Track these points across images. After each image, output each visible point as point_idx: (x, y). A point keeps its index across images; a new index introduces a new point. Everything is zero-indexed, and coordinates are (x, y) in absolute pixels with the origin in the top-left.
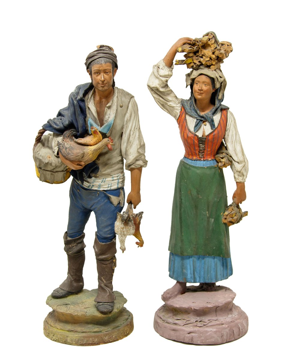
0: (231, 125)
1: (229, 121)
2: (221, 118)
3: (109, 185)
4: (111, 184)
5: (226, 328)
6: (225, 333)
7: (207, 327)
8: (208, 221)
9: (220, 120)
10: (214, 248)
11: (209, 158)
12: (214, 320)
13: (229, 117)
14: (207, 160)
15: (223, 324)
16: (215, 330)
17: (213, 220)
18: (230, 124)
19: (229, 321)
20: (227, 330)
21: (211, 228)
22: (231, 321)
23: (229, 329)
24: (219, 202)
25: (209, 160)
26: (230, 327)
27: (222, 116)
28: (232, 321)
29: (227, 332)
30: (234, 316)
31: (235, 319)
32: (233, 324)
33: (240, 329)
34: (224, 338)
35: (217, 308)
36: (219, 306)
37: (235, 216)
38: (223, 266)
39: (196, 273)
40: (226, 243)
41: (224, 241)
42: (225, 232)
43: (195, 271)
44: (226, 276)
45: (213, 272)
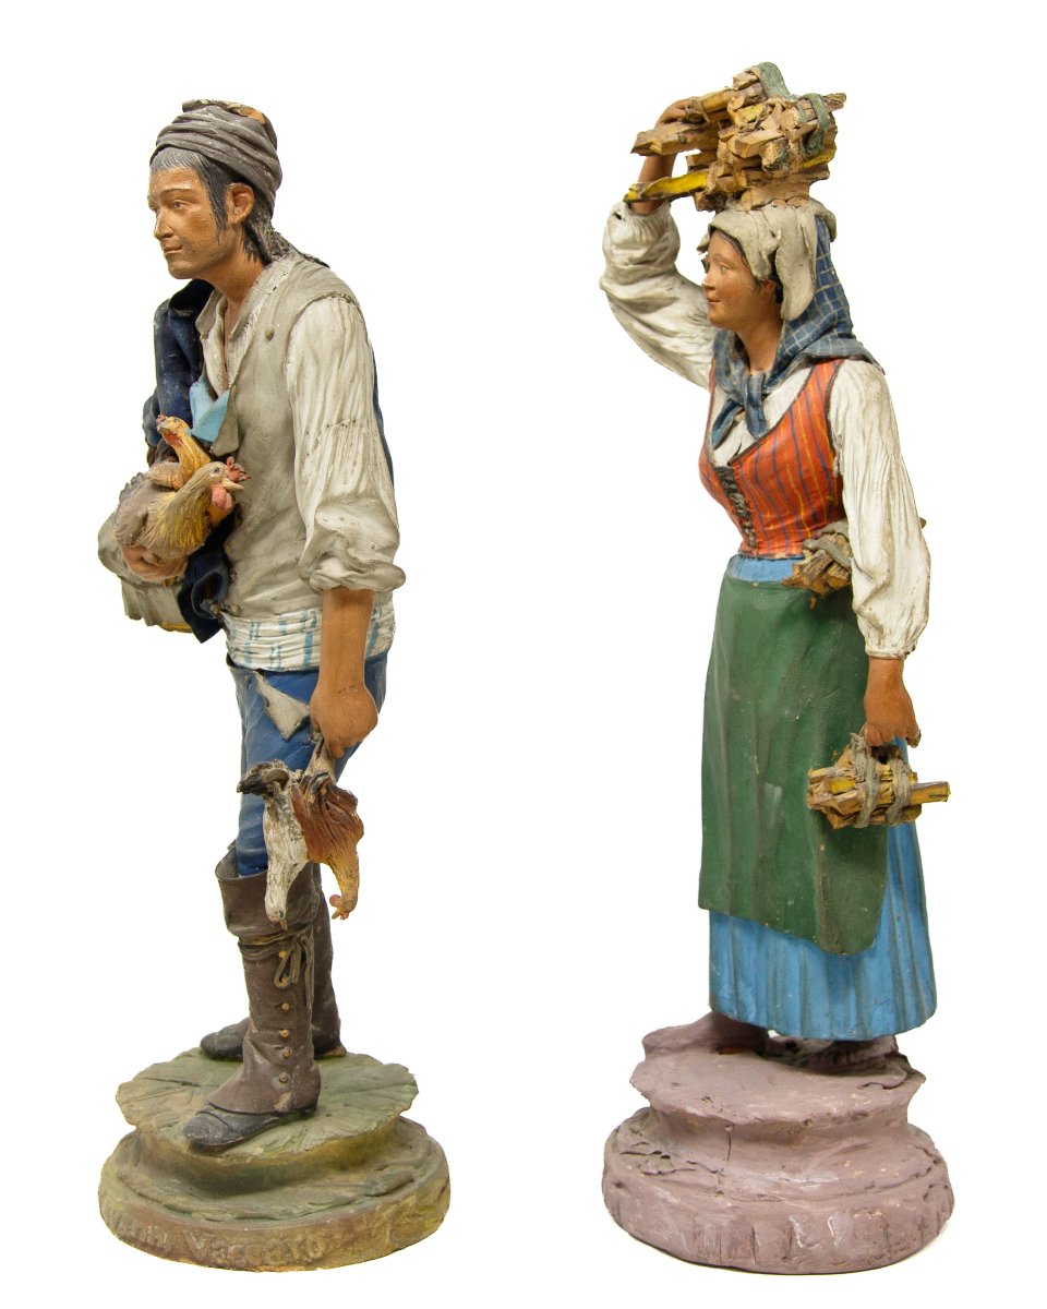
0: (844, 421)
1: (839, 405)
2: (799, 395)
3: (273, 649)
4: (280, 647)
5: (722, 1212)
6: (709, 1226)
7: (664, 1181)
8: (761, 793)
9: (794, 402)
10: (790, 903)
11: (779, 548)
12: (708, 1169)
13: (839, 391)
14: (767, 555)
15: (720, 1192)
16: (674, 1201)
17: (778, 791)
18: (841, 419)
19: (752, 1192)
20: (724, 1220)
21: (772, 822)
22: (762, 1196)
23: (733, 1217)
24: (799, 724)
25: (777, 557)
26: (740, 1212)
27: (810, 387)
28: (763, 1192)
29: (720, 1227)
30: (798, 1181)
31: (790, 1193)
32: (764, 1206)
33: (798, 1237)
34: (707, 1244)
35: (729, 1129)
36: (734, 1121)
37: (854, 789)
38: (830, 983)
39: (741, 985)
40: (823, 891)
41: (817, 883)
42: (823, 848)
43: (739, 977)
44: (846, 1025)
45: (794, 997)
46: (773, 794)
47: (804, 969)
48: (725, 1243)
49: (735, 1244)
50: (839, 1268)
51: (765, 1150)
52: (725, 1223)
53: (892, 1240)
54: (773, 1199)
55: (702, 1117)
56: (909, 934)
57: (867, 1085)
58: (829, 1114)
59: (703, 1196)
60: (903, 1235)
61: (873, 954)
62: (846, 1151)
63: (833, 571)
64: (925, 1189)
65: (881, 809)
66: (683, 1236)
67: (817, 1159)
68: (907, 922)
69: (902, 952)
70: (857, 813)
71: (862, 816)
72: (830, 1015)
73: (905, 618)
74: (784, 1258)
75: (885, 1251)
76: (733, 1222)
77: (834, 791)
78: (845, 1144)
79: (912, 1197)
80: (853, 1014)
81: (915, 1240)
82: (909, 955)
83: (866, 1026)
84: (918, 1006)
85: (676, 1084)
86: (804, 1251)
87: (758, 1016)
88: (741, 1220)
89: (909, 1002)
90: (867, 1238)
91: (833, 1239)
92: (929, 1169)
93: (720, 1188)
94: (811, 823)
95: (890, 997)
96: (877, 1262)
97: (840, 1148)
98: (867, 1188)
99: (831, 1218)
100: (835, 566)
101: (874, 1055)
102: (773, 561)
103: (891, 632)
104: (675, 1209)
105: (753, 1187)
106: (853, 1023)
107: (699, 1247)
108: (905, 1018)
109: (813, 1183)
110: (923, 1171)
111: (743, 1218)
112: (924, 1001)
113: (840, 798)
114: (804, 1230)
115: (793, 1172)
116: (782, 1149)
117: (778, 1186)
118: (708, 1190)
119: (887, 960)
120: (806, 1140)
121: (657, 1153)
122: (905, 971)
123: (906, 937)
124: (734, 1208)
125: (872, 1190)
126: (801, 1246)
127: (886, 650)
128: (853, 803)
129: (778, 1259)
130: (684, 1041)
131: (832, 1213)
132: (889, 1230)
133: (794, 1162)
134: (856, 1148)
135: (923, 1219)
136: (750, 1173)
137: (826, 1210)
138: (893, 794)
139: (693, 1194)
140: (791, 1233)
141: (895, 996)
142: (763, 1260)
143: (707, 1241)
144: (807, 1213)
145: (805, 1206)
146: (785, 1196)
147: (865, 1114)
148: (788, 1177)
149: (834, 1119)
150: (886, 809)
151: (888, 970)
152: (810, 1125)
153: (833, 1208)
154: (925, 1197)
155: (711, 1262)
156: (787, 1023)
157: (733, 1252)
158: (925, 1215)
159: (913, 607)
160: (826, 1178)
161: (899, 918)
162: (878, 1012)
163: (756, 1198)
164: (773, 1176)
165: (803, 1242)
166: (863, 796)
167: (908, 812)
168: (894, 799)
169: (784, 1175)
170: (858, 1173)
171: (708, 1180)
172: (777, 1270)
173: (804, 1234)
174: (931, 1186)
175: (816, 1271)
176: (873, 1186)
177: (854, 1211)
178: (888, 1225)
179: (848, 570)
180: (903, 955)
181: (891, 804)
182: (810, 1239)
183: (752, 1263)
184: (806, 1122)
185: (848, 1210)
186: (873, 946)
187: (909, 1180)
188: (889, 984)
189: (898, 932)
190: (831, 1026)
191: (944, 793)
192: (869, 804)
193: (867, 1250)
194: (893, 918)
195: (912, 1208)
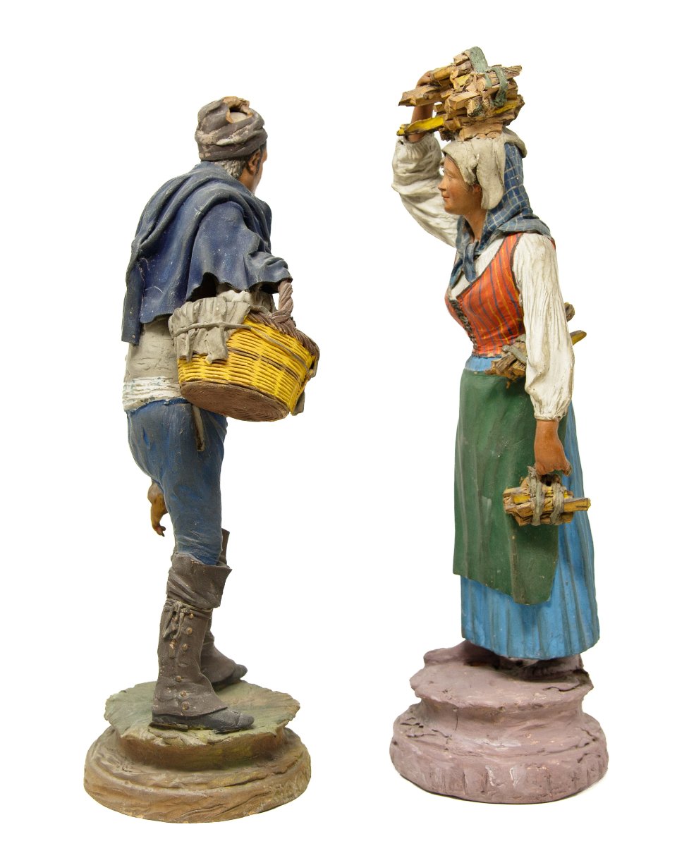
0: (521, 272)
1: (518, 262)
2: (495, 256)
5: (447, 761)
6: (438, 769)
7: (417, 741)
8: (480, 502)
9: (493, 260)
10: (498, 571)
11: (490, 350)
12: (443, 735)
13: (519, 254)
14: (483, 355)
15: (447, 749)
16: (420, 753)
17: (489, 502)
18: (519, 271)
19: (465, 750)
20: (447, 766)
21: (487, 521)
22: (471, 752)
23: (452, 764)
24: (500, 460)
25: (489, 356)
26: (456, 762)
27: (502, 251)
28: (471, 750)
29: (444, 770)
30: (494, 744)
31: (488, 751)
32: (471, 759)
33: (491, 779)
34: (437, 780)
35: (455, 711)
36: (458, 705)
37: (529, 501)
38: (524, 623)
39: (476, 622)
40: (514, 565)
41: (511, 559)
42: (513, 538)
43: (475, 617)
44: (534, 650)
45: (503, 630)
46: (487, 503)
47: (508, 613)
48: (447, 780)
49: (453, 781)
50: (517, 801)
51: (477, 725)
52: (447, 768)
53: (552, 785)
54: (477, 755)
55: (440, 703)
56: (575, 594)
57: (549, 688)
58: (516, 704)
59: (436, 751)
60: (560, 783)
61: (549, 605)
62: (529, 728)
63: (516, 366)
64: (580, 755)
65: (545, 515)
66: (423, 775)
67: (509, 731)
68: (573, 586)
69: (570, 605)
70: (532, 516)
71: (534, 518)
72: (524, 643)
73: (557, 395)
74: (483, 792)
75: (548, 792)
76: (452, 767)
77: (516, 502)
78: (529, 723)
79: (569, 759)
80: (537, 642)
81: (569, 787)
82: (574, 607)
83: (545, 650)
84: (581, 640)
85: (432, 682)
86: (494, 789)
87: (486, 643)
88: (457, 767)
89: (575, 637)
90: (535, 783)
91: (513, 782)
92: (587, 744)
93: (447, 746)
94: (507, 523)
95: (561, 633)
96: (544, 798)
97: (525, 726)
98: (539, 752)
99: (512, 769)
100: (517, 363)
101: (560, 670)
102: (487, 358)
103: (547, 404)
104: (419, 758)
105: (466, 746)
106: (538, 648)
107: (433, 782)
108: (571, 647)
109: (504, 747)
110: (582, 743)
111: (458, 765)
112: (586, 637)
113: (519, 507)
114: (495, 775)
115: (493, 739)
116: (488, 725)
117: (481, 747)
118: (440, 747)
119: (559, 610)
120: (502, 720)
121: (418, 724)
122: (572, 618)
123: (572, 595)
124: (452, 759)
125: (543, 753)
126: (493, 785)
127: (545, 415)
128: (528, 510)
129: (479, 792)
130: (447, 657)
131: (513, 766)
132: (551, 779)
133: (494, 733)
134: (536, 727)
135: (575, 774)
136: (466, 738)
137: (510, 763)
138: (553, 505)
139: (431, 750)
140: (487, 776)
141: (564, 633)
142: (469, 792)
143: (437, 779)
144: (497, 765)
145: (497, 760)
146: (485, 753)
147: (541, 706)
148: (489, 742)
149: (519, 707)
150: (550, 514)
151: (560, 616)
152: (504, 710)
153: (514, 763)
154: (580, 761)
155: (440, 792)
156: (499, 647)
157: (452, 787)
158: (577, 772)
159: (562, 388)
160: (513, 744)
161: (567, 584)
162: (554, 642)
163: (467, 754)
164: (479, 741)
165: (494, 783)
166: (533, 506)
167: (564, 517)
168: (554, 508)
169: (486, 740)
170: (534, 743)
171: (440, 741)
172: (477, 799)
173: (494, 778)
174: (586, 754)
175: (502, 802)
176: (543, 751)
177: (527, 766)
178: (550, 776)
179: (524, 365)
180: (570, 607)
181: (553, 511)
182: (498, 781)
183: (463, 794)
184: (501, 708)
185: (524, 765)
186: (548, 600)
187: (570, 749)
188: (560, 625)
189: (567, 592)
190: (525, 650)
191: (585, 505)
192: (538, 511)
193: (537, 790)
194: (562, 584)
195: (568, 767)
